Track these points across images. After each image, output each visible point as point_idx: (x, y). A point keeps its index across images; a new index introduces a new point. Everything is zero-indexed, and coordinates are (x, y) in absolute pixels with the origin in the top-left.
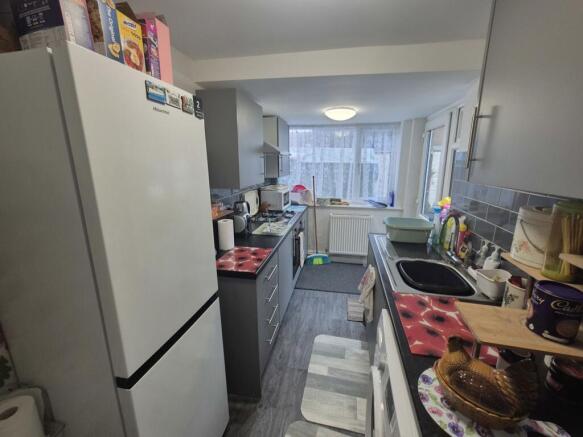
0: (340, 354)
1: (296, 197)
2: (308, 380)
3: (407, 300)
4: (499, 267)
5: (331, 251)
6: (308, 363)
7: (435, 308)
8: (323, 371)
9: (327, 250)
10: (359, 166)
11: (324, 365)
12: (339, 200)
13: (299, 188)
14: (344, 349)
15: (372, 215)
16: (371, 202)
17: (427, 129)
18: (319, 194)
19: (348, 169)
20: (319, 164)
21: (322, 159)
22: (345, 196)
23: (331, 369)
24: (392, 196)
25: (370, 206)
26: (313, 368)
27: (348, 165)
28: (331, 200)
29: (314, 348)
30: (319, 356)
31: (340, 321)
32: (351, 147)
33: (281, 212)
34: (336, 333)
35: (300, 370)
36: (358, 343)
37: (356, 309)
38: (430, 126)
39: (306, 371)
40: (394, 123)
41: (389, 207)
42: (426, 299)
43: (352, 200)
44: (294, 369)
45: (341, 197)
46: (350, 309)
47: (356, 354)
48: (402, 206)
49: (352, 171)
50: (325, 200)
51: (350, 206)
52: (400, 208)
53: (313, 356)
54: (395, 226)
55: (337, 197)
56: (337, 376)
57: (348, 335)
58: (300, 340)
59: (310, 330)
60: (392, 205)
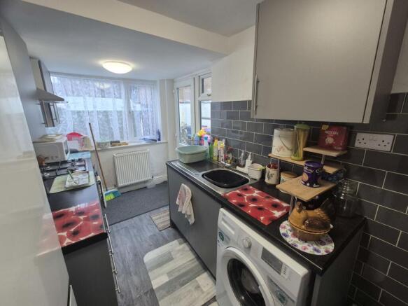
0: (168, 258)
1: (74, 145)
2: (158, 295)
3: (232, 196)
4: (253, 163)
5: (120, 185)
6: (150, 282)
7: (247, 195)
8: (165, 279)
9: (116, 186)
10: (131, 113)
11: (162, 274)
12: (119, 142)
13: (73, 136)
14: (170, 253)
15: (148, 149)
16: (145, 139)
17: (175, 87)
18: (98, 139)
19: (121, 115)
20: (92, 112)
21: (95, 107)
22: (122, 138)
23: (169, 274)
24: (159, 133)
25: (144, 143)
26: (156, 284)
27: (121, 112)
28: (111, 143)
29: (148, 268)
30: (155, 271)
31: (155, 235)
32: (120, 98)
33: (66, 162)
34: (157, 245)
35: (146, 293)
36: (175, 242)
37: (162, 220)
38: (177, 85)
39: (152, 290)
40: (152, 81)
41: (158, 142)
42: (238, 191)
43: (129, 140)
44: (141, 297)
45: (119, 139)
46: (157, 222)
47: (179, 251)
48: (166, 139)
49: (125, 116)
50: (106, 144)
51: (129, 145)
52: (165, 141)
53: (150, 274)
54: (187, 153)
55: (115, 140)
56: (177, 274)
57: (166, 241)
58: (131, 269)
59: (136, 255)
60: (159, 140)
